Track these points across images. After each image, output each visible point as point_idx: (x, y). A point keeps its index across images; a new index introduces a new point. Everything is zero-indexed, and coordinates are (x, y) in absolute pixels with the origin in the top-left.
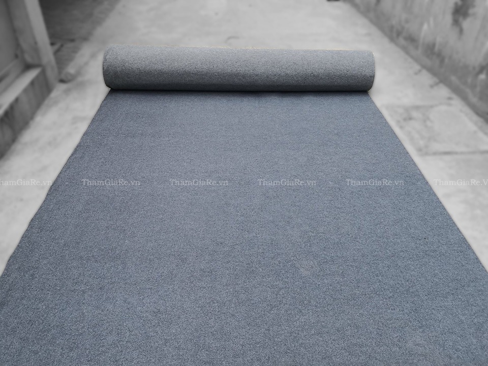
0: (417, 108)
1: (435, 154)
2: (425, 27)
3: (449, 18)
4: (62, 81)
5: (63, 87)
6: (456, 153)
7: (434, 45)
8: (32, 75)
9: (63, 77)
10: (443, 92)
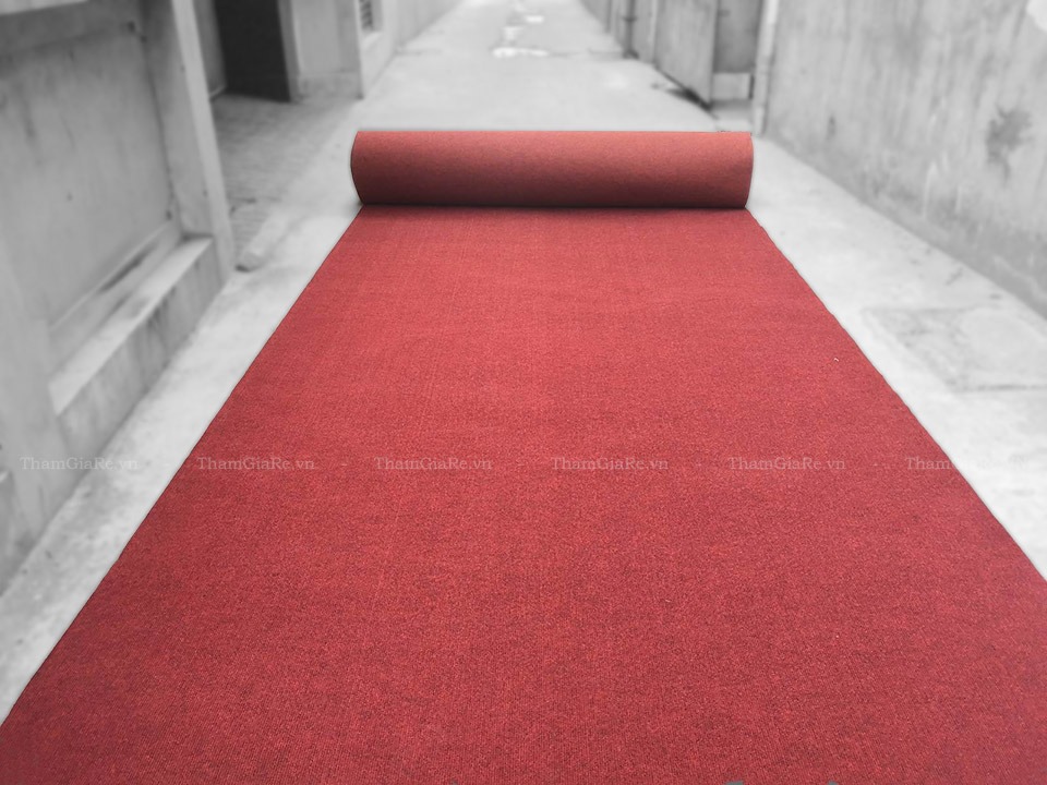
0: (933, 313)
1: (982, 388)
2: (933, 170)
3: (980, 151)
4: (241, 268)
5: (244, 278)
6: (1024, 388)
7: (953, 202)
8: (195, 251)
9: (243, 261)
10: (980, 286)
